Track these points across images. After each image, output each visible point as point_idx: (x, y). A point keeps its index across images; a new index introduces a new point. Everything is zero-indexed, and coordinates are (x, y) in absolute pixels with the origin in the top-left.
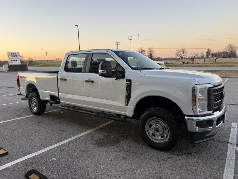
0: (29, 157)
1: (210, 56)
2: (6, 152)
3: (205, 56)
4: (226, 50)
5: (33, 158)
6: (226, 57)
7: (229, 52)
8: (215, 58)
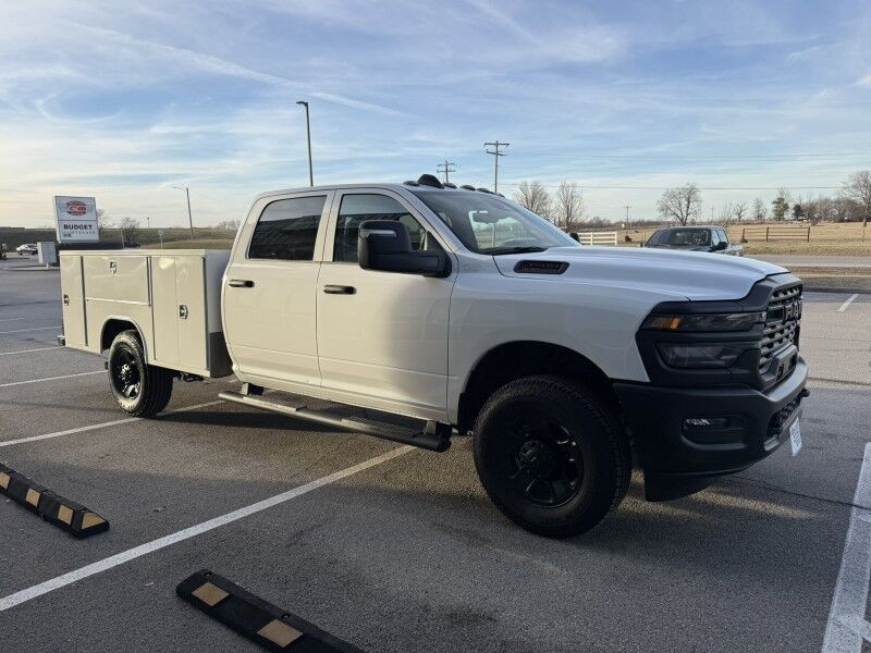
0: (178, 539)
1: (789, 215)
2: (102, 521)
3: (770, 214)
4: (847, 195)
5: (194, 540)
6: (849, 221)
7: (860, 200)
8: (806, 224)
